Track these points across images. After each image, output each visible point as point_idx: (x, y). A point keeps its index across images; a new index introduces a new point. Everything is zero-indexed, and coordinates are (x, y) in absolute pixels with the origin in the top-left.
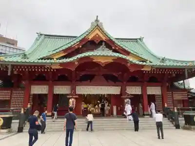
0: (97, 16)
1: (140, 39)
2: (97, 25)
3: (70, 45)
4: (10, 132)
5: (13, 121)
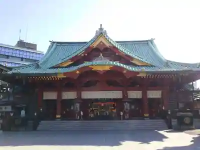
0: (101, 25)
1: (151, 41)
2: (101, 33)
3: (76, 54)
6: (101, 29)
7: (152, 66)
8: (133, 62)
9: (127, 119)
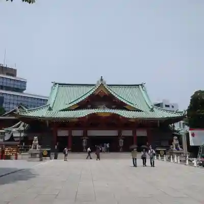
0: (102, 77)
1: (141, 85)
2: (102, 84)
3: (81, 100)
4: (51, 159)
5: (51, 153)
6: (102, 80)
7: (141, 111)
8: (126, 107)
9: (121, 152)
